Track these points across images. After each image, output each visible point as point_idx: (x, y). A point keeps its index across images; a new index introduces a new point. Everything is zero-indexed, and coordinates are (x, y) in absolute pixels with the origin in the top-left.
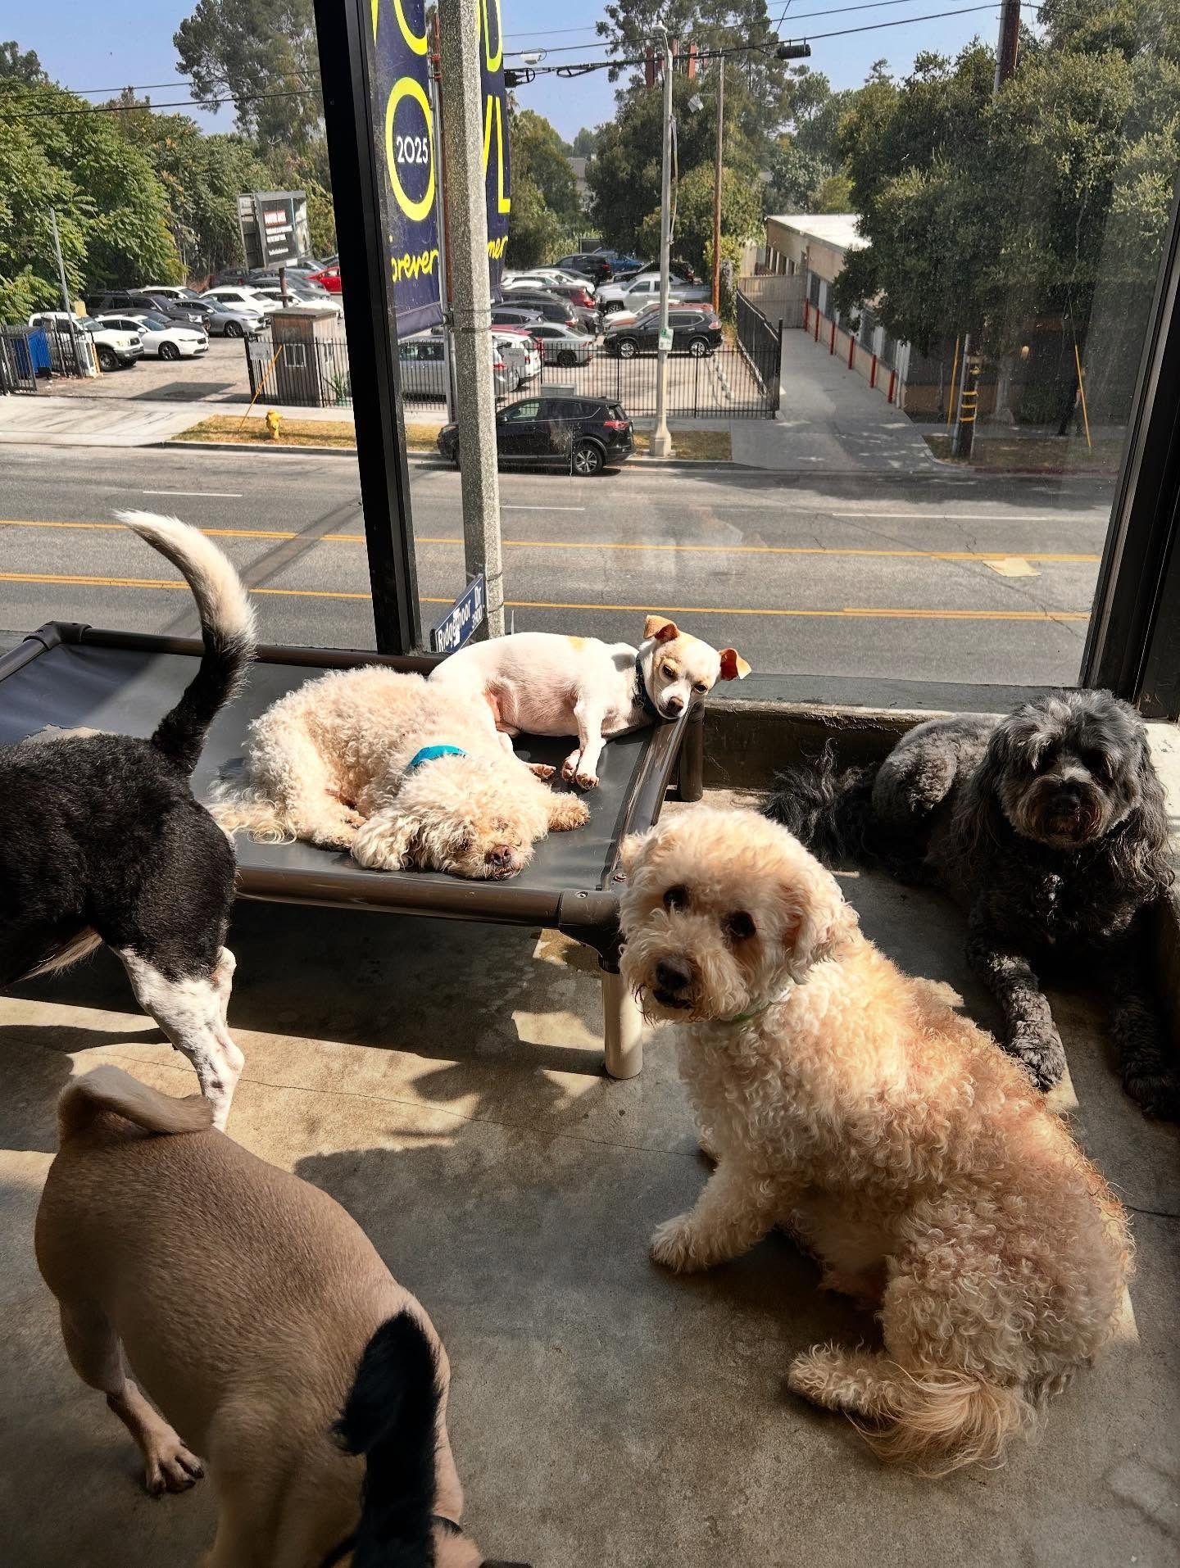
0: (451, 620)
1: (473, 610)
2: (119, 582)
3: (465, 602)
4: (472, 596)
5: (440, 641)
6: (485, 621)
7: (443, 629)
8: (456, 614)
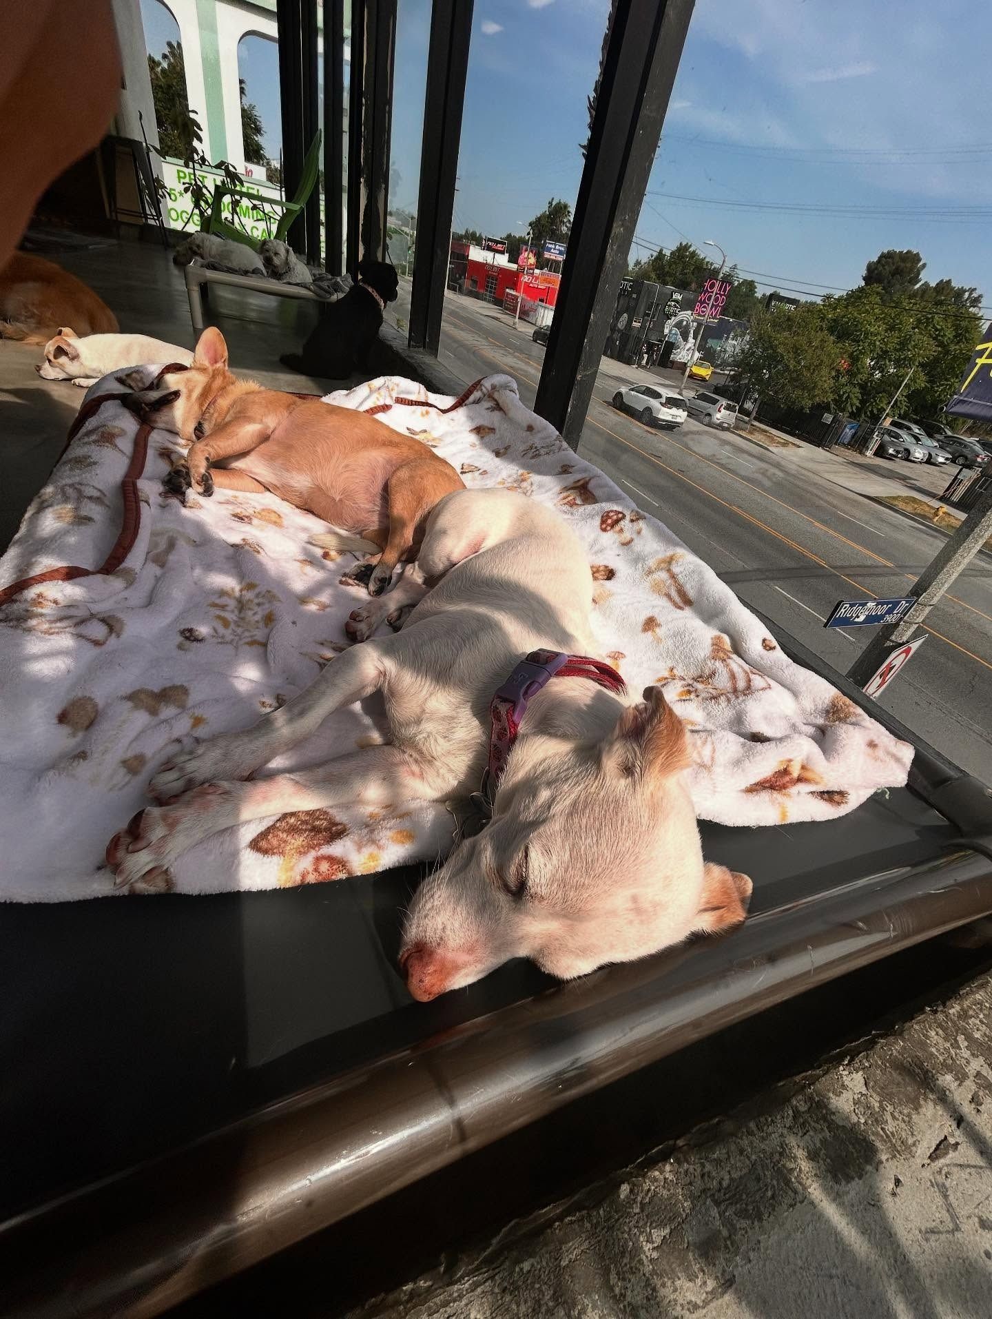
0: (864, 605)
1: (890, 612)
2: (786, 540)
3: (887, 603)
4: (896, 604)
5: (843, 610)
6: (897, 625)
7: (852, 606)
8: (871, 605)
